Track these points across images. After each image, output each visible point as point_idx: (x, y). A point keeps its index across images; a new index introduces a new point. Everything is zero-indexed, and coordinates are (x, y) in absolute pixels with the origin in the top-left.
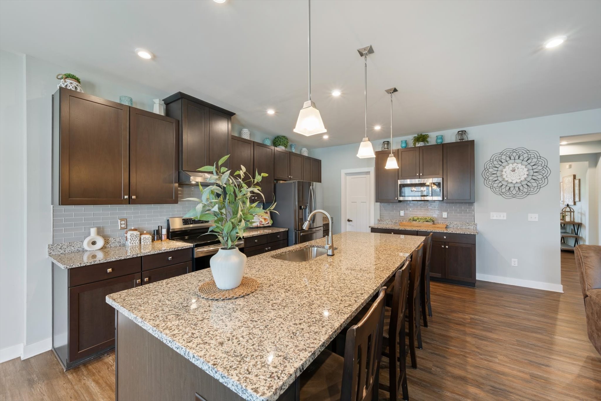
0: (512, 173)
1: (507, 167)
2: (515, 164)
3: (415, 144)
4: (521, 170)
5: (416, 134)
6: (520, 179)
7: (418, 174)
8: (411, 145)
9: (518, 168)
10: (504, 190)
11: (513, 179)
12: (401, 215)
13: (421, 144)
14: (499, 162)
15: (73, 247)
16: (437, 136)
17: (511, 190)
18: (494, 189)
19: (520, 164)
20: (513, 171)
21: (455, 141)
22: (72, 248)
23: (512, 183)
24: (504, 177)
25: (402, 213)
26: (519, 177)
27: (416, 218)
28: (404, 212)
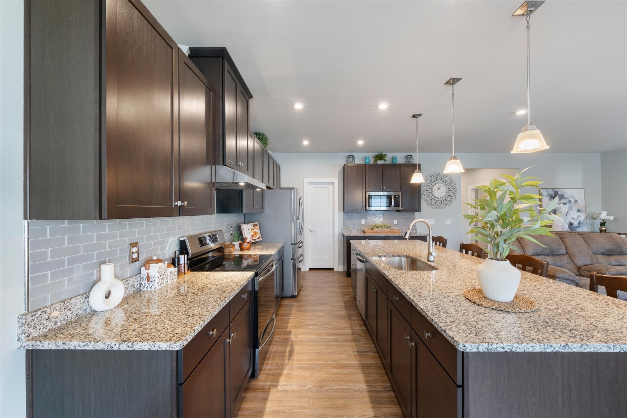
0: (438, 190)
1: (435, 186)
2: (440, 184)
3: (375, 161)
4: (443, 188)
5: (377, 153)
6: (442, 195)
7: (382, 188)
8: (372, 162)
9: (441, 187)
10: (433, 203)
11: (439, 195)
12: (362, 223)
13: (379, 162)
14: (430, 182)
15: (70, 309)
16: (393, 157)
17: (437, 203)
18: (427, 202)
19: (442, 185)
20: (439, 189)
21: (404, 163)
22: (69, 313)
23: (438, 197)
24: (434, 193)
25: (363, 221)
26: (442, 194)
27: (378, 226)
28: (365, 220)
